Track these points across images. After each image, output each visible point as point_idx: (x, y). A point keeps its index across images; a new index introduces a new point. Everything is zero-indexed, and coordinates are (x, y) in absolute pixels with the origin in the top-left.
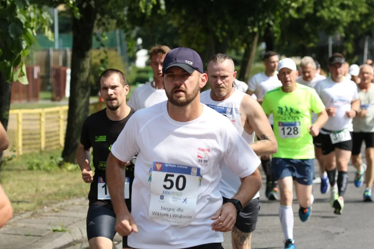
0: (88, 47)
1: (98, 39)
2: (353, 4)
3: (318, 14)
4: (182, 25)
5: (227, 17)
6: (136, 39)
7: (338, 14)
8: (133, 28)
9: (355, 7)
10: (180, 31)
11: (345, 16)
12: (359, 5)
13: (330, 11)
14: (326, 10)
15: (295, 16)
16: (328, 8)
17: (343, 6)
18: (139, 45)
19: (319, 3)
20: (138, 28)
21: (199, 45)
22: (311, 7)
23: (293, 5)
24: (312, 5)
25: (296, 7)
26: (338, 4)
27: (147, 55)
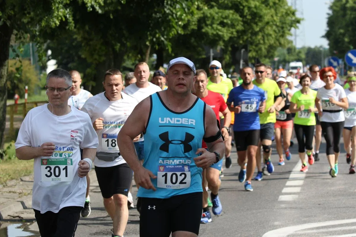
0: (6, 58)
1: (14, 51)
2: (232, 22)
3: (203, 31)
4: (85, 39)
5: (125, 32)
6: (46, 51)
7: (219, 30)
8: (45, 42)
9: (233, 26)
10: (83, 44)
11: (226, 33)
12: (236, 24)
13: (213, 28)
14: (210, 27)
15: (181, 31)
16: (211, 25)
17: (223, 24)
18: (49, 56)
19: (202, 21)
20: (49, 41)
21: (100, 56)
22: (195, 24)
23: (180, 23)
24: (196, 23)
25: (182, 24)
26: (218, 22)
27: (55, 65)
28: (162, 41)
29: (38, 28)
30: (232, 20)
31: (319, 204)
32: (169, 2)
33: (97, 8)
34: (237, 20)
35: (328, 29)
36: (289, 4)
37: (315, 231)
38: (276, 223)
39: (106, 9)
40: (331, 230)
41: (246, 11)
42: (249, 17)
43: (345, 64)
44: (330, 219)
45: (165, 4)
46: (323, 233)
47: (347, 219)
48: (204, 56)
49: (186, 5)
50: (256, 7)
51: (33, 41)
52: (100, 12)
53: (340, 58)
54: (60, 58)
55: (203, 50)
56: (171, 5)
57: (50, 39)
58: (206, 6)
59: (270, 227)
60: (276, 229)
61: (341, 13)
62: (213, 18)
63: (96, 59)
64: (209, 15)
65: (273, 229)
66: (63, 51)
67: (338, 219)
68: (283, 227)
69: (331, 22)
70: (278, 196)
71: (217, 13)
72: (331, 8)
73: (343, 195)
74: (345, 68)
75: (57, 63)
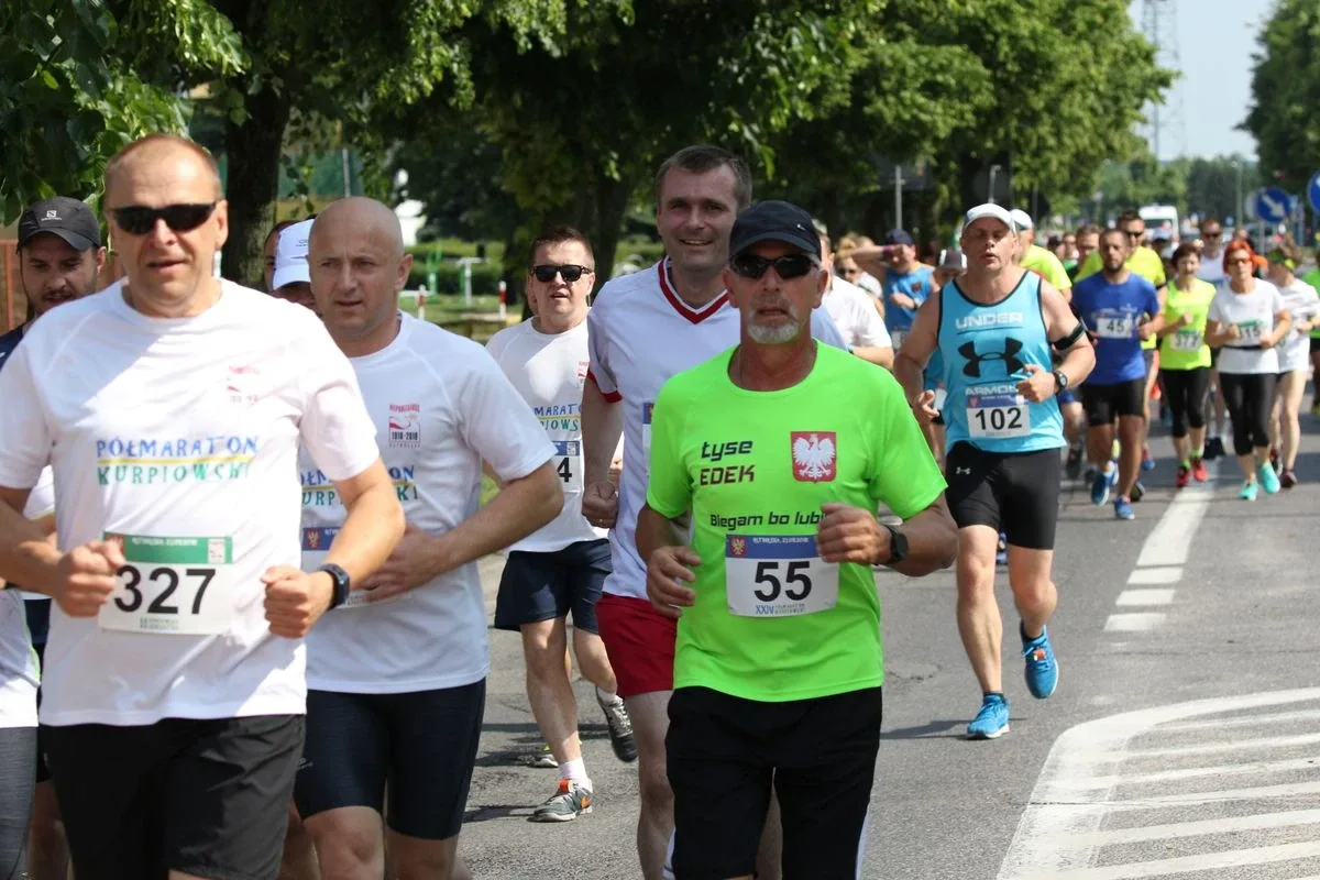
0: (269, 193)
1: (292, 173)
2: (959, 82)
3: (868, 110)
4: (511, 134)
5: (632, 115)
6: (392, 173)
7: (921, 108)
8: (387, 145)
9: (963, 93)
10: (506, 151)
11: (942, 118)
12: (973, 88)
13: (901, 101)
14: (891, 99)
15: (804, 112)
17: (932, 90)
18: (402, 189)
19: (868, 80)
20: (398, 144)
21: (556, 187)
22: (843, 90)
23: (802, 86)
24: (847, 86)
25: (809, 90)
26: (918, 85)
27: (419, 216)
28: (748, 142)
29: (365, 104)
30: (960, 77)
31: (1231, 642)
32: (768, 23)
33: (547, 42)
34: (975, 76)
35: (1254, 103)
36: (1137, 28)
37: (1217, 723)
38: (1100, 700)
39: (575, 41)
40: (1267, 719)
41: (1004, 47)
42: (1013, 67)
43: (1308, 211)
44: (1265, 688)
45: (756, 26)
46: (1242, 728)
47: (1315, 686)
48: (874, 188)
49: (821, 31)
50: (1034, 36)
51: (350, 141)
52: (556, 53)
53: (1293, 192)
54: (434, 194)
55: (874, 168)
56: (774, 32)
57: (401, 138)
58: (881, 33)
59: (1079, 711)
60: (1097, 717)
61: (1295, 53)
62: (903, 71)
63: (543, 198)
64: (888, 63)
65: (1088, 719)
66: (445, 173)
67: (1288, 688)
68: (1120, 711)
69: (1265, 83)
70: (1105, 617)
71: (914, 56)
72: (1264, 39)
73: (1303, 613)
74: (1308, 223)
75: (424, 212)
